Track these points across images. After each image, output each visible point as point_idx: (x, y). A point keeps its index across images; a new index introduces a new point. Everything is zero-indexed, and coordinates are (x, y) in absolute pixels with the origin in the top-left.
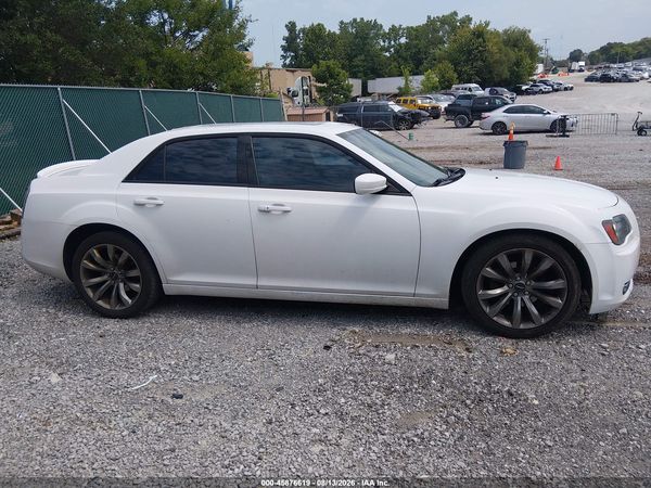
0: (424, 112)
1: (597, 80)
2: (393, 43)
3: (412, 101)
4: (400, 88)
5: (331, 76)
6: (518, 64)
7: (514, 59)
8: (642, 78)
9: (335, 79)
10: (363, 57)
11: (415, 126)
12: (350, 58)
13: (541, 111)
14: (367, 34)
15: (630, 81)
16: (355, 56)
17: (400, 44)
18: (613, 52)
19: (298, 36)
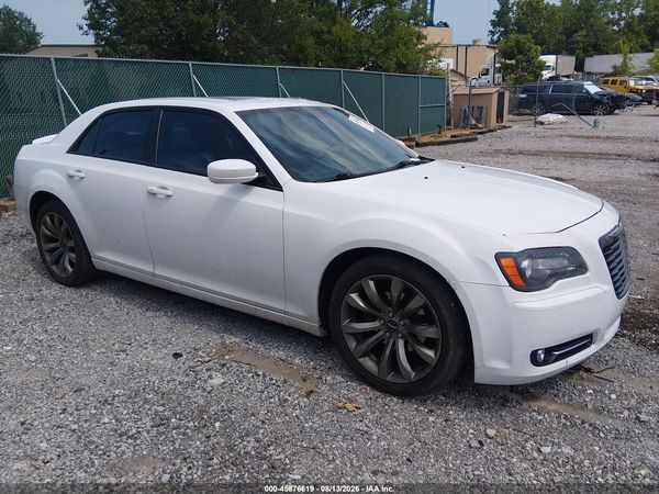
0: (636, 96)
2: (624, 15)
3: (622, 82)
4: (614, 67)
5: (520, 52)
9: (524, 56)
10: (584, 33)
11: (617, 111)
12: (569, 33)
14: (592, 6)
16: (576, 31)
17: (633, 17)
19: (509, 10)
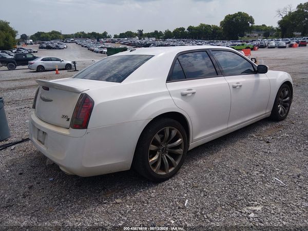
1: (45, 48)
6: (7, 39)
7: (5, 37)
8: (64, 48)
13: (58, 60)
15: (60, 49)
18: (41, 36)
